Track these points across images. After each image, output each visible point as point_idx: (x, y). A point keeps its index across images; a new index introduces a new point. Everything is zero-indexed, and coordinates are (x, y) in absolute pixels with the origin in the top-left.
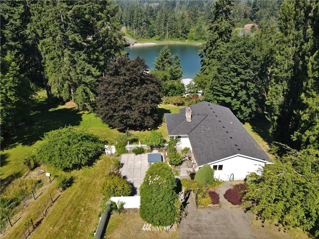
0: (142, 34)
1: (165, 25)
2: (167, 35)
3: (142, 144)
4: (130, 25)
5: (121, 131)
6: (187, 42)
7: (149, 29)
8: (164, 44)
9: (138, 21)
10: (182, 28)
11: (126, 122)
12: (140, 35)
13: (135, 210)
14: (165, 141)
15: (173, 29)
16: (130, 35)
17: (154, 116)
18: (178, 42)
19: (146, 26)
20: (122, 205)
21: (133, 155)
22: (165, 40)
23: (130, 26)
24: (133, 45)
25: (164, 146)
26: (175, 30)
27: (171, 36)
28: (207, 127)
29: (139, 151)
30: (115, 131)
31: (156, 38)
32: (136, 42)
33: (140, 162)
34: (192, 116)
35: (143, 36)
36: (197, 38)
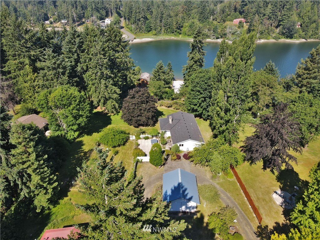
0: (140, 29)
1: (161, 21)
2: (163, 31)
3: (148, 134)
4: (129, 19)
5: (135, 127)
6: (180, 38)
7: (146, 25)
8: (160, 39)
9: (136, 17)
11: (139, 123)
12: (138, 30)
13: (147, 162)
14: (159, 133)
15: (168, 25)
16: (129, 30)
17: (154, 119)
18: (173, 37)
19: (144, 22)
20: (142, 160)
21: (144, 140)
22: (161, 35)
23: (129, 21)
24: (132, 41)
25: (158, 136)
26: (170, 27)
27: (167, 31)
28: (179, 127)
29: (147, 138)
30: (132, 127)
31: (153, 33)
32: (135, 38)
33: (147, 143)
34: (172, 120)
35: (141, 31)
36: (189, 34)
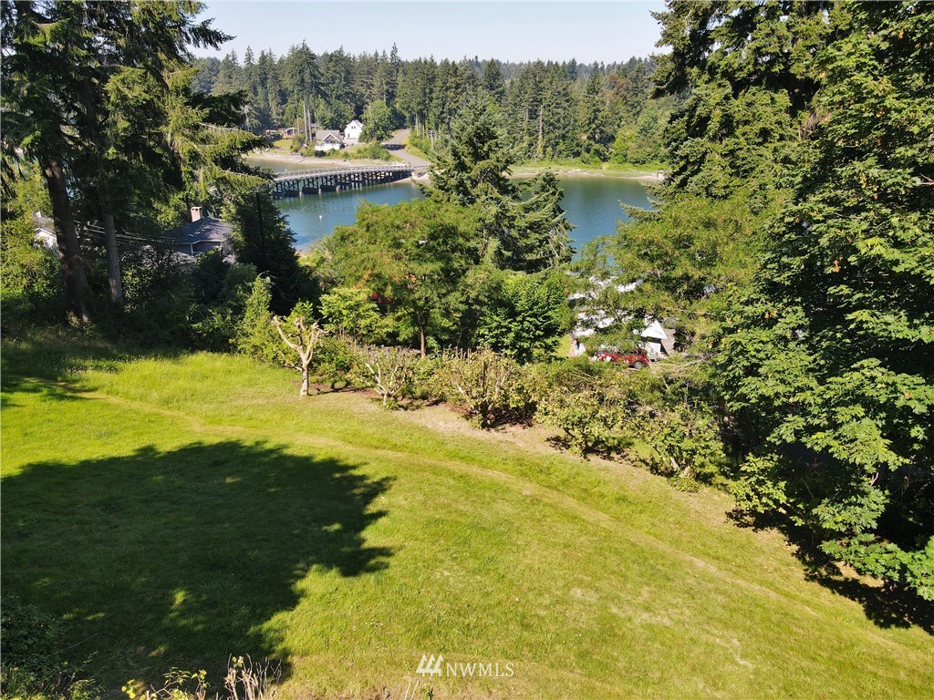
1: (533, 115)
2: (540, 149)
4: (423, 117)
6: (604, 171)
9: (444, 104)
10: (590, 123)
15: (559, 128)
18: (576, 171)
22: (533, 162)
23: (423, 123)
24: (421, 175)
26: (567, 132)
27: (554, 149)
36: (640, 156)
